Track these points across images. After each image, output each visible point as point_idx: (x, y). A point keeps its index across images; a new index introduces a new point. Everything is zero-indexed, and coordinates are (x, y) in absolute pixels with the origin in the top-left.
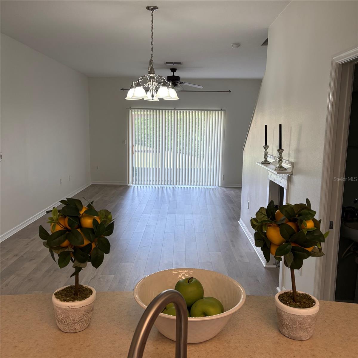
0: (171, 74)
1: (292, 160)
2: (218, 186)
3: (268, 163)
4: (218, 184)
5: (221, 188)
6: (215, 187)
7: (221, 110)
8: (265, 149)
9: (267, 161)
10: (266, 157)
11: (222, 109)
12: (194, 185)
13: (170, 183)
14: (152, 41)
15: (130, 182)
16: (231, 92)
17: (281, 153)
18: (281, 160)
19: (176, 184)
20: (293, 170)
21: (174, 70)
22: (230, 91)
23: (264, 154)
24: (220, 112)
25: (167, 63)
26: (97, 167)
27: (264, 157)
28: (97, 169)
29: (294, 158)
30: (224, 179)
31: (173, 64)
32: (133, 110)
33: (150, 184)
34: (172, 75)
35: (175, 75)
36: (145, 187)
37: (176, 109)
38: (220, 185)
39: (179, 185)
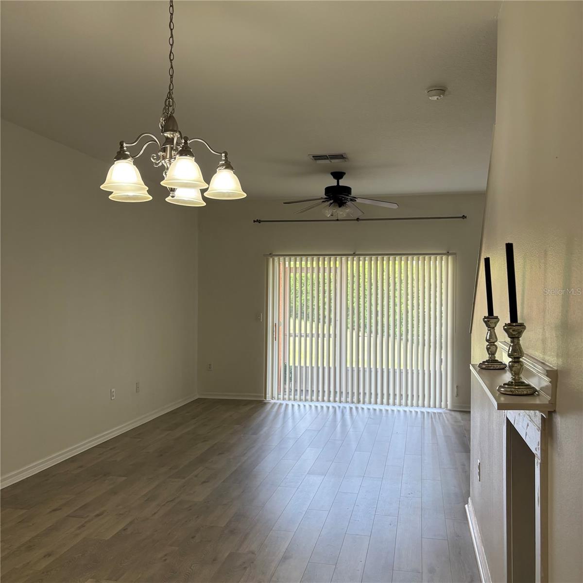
0: (333, 182)
1: (553, 362)
2: (447, 408)
3: (499, 367)
4: (447, 405)
5: (453, 413)
6: (440, 411)
7: (448, 254)
8: (488, 326)
9: (497, 361)
10: (493, 348)
11: (448, 252)
12: (394, 404)
13: (346, 400)
14: (171, 52)
15: (269, 395)
16: (466, 217)
17: (518, 338)
18: (519, 362)
19: (359, 402)
20: (554, 395)
21: (338, 175)
22: (464, 217)
23: (487, 341)
24: (444, 257)
25: (317, 158)
26: (210, 365)
27: (488, 349)
28: (210, 368)
29: (558, 356)
30: (457, 394)
31: (328, 159)
32: (276, 259)
33: (312, 400)
34: (336, 184)
35: (340, 184)
36: (302, 406)
37: (356, 253)
38: (449, 407)
39: (364, 403)
